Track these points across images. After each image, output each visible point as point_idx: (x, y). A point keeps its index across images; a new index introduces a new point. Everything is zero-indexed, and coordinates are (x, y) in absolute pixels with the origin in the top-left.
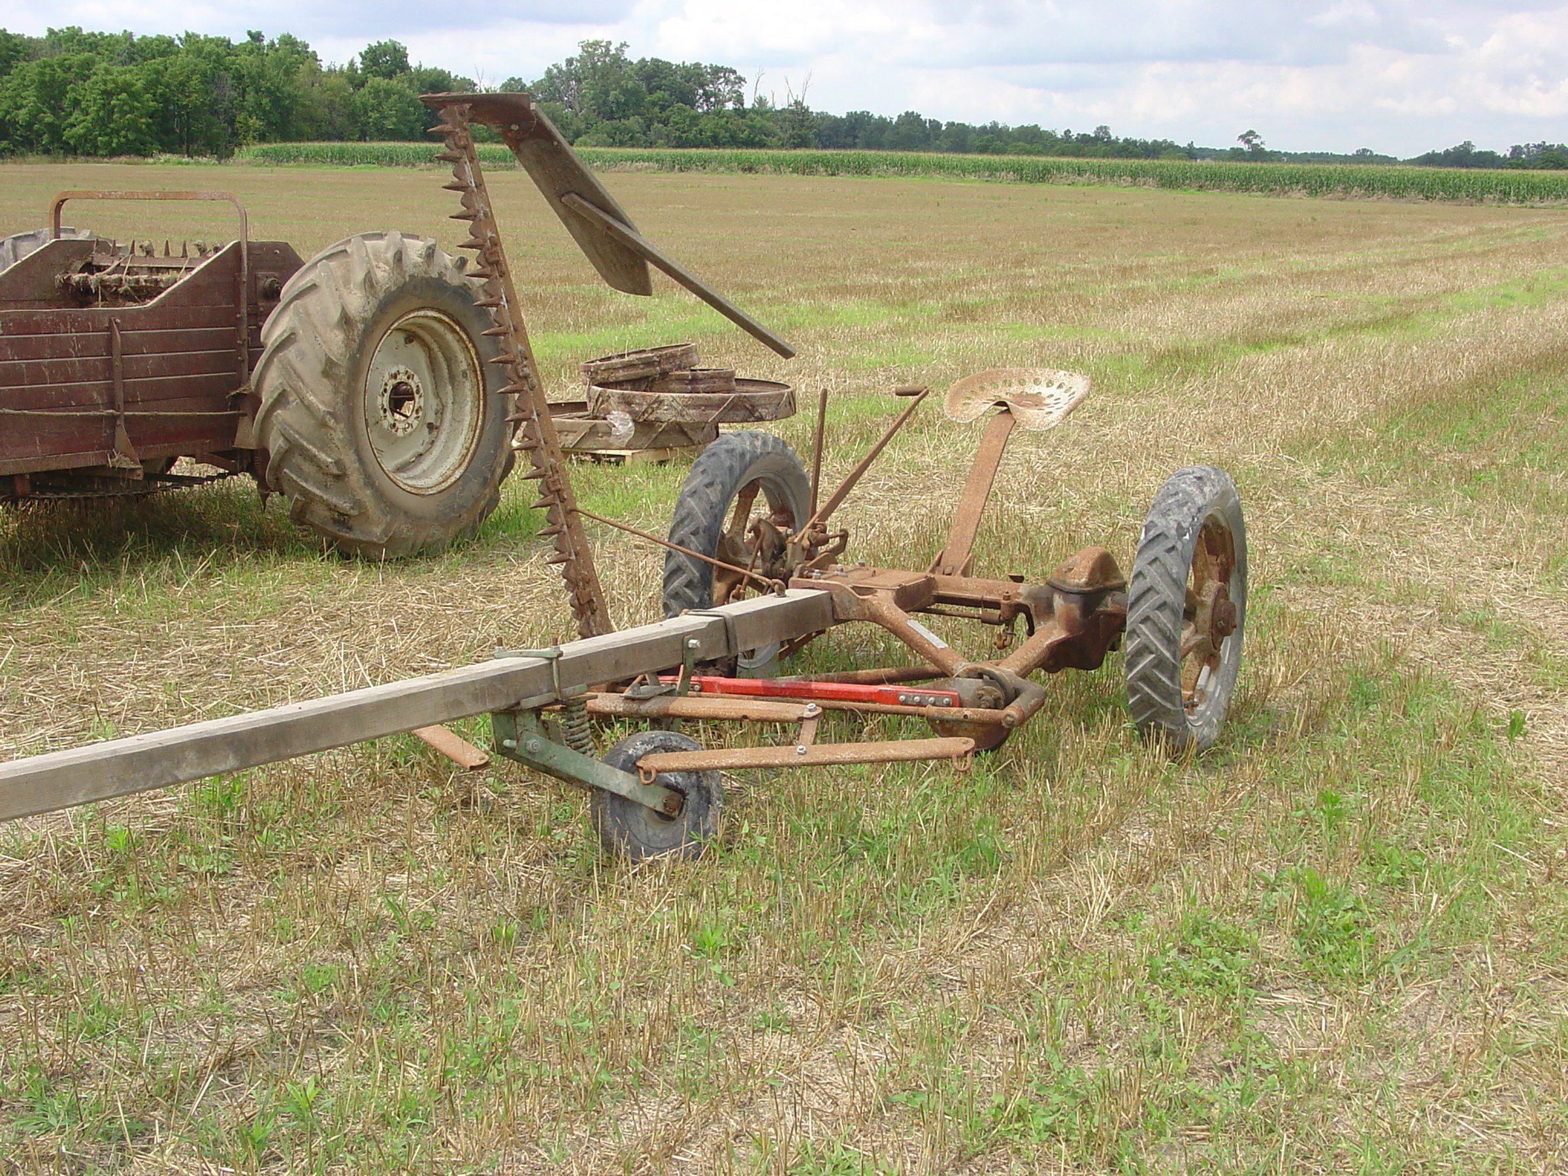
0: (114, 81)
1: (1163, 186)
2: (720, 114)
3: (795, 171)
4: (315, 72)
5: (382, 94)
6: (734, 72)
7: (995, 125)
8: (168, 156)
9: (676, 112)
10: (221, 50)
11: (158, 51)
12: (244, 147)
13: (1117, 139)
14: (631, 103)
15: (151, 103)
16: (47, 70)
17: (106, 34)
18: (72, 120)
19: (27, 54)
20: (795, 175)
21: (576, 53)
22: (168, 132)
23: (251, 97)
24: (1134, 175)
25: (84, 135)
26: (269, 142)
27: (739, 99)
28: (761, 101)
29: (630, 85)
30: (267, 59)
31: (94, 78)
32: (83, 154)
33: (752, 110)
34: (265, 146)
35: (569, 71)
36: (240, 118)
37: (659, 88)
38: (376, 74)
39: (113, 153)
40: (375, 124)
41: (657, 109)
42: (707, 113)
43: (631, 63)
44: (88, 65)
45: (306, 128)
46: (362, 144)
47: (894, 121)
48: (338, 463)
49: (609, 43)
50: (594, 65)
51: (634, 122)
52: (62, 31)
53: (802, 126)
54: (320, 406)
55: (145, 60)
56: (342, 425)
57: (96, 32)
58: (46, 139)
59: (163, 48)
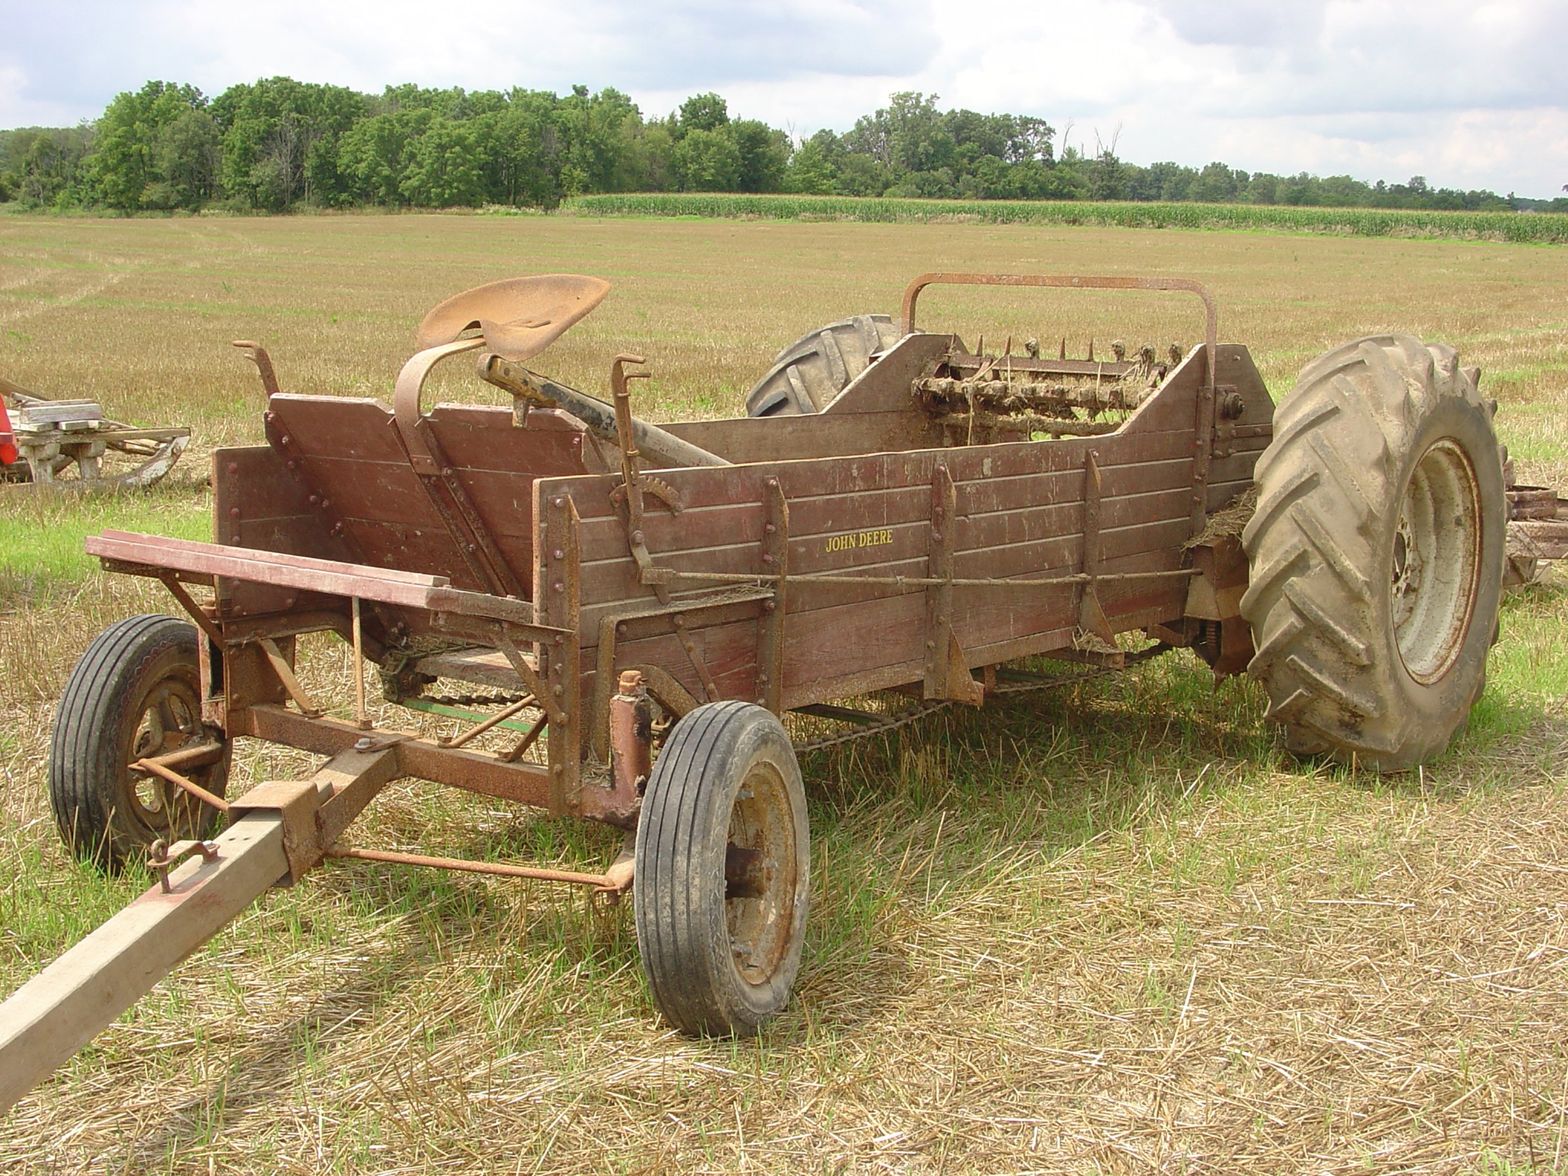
0: (448, 135)
1: (1511, 239)
2: (1029, 165)
3: (1120, 223)
4: (637, 124)
5: (701, 146)
6: (1044, 123)
7: (1305, 175)
8: (497, 207)
9: (984, 164)
10: (548, 104)
11: (489, 106)
12: (569, 199)
13: (1433, 190)
14: (940, 154)
15: (482, 156)
16: (387, 126)
17: (440, 90)
18: (407, 173)
19: (367, 111)
20: (1121, 227)
21: (887, 104)
22: (495, 184)
23: (575, 150)
24: (1479, 227)
25: (420, 187)
26: (592, 193)
27: (1048, 150)
28: (1070, 152)
29: (940, 136)
30: (593, 113)
31: (429, 133)
32: (416, 206)
33: (1062, 162)
34: (589, 197)
35: (880, 123)
36: (565, 170)
37: (969, 139)
38: (696, 126)
39: (445, 204)
40: (693, 175)
41: (965, 161)
42: (1015, 164)
43: (941, 115)
44: (424, 119)
45: (626, 178)
46: (683, 195)
47: (1200, 172)
48: (1369, 650)
49: (920, 95)
50: (904, 116)
51: (943, 174)
52: (399, 88)
53: (1111, 177)
54: (1359, 575)
55: (477, 114)
56: (1377, 599)
57: (431, 89)
58: (382, 191)
59: (494, 102)
